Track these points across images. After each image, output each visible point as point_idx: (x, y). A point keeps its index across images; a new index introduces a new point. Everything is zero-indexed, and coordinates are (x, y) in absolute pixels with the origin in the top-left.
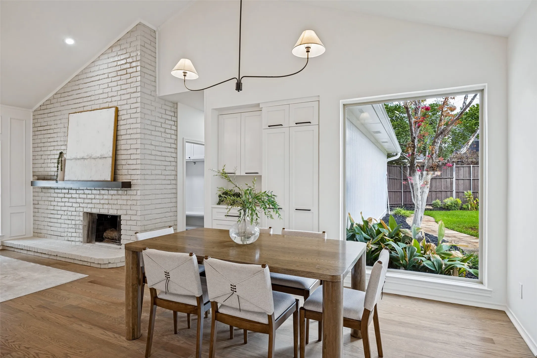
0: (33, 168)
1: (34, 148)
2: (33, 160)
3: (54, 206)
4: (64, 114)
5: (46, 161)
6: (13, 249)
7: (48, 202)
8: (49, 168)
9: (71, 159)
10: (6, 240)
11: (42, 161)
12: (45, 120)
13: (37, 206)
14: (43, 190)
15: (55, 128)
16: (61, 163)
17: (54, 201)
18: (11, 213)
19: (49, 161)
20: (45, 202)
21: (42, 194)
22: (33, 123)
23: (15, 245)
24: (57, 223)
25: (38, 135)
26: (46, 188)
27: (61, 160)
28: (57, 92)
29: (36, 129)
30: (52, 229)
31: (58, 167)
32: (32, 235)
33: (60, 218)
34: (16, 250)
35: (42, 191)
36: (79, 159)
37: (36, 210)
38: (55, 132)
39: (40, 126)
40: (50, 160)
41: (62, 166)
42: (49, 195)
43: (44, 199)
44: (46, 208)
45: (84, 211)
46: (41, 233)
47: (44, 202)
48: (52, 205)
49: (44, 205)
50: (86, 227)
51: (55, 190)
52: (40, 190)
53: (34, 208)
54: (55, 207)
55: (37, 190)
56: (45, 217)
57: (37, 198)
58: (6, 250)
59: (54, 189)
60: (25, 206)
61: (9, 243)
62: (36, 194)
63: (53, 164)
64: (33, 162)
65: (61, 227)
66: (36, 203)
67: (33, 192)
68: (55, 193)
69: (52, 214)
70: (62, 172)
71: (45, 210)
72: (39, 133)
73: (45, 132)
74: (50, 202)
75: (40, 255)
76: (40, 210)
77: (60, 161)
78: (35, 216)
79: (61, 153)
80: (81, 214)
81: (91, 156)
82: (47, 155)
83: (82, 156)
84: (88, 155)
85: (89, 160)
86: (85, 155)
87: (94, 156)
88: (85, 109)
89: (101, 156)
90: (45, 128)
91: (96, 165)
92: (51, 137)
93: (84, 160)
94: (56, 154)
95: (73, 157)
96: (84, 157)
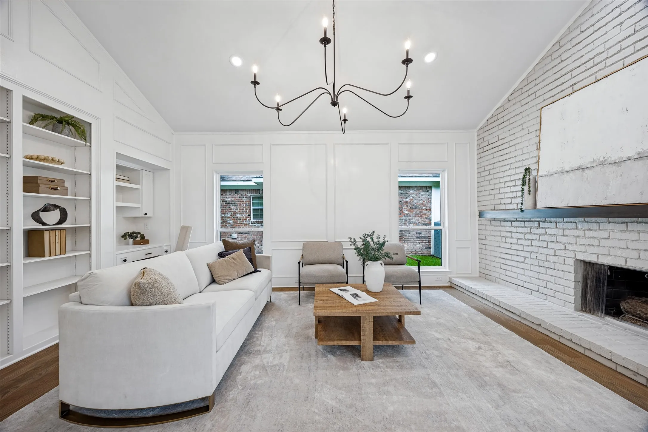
0: (478, 196)
1: (479, 174)
2: (478, 187)
3: (511, 243)
4: (529, 115)
5: (496, 187)
6: (462, 290)
7: (500, 237)
8: (502, 194)
9: (550, 174)
10: (453, 277)
11: (492, 187)
12: (495, 135)
13: (483, 242)
14: (493, 223)
15: (511, 141)
16: (529, 183)
17: (512, 237)
18: (458, 248)
19: (502, 185)
20: (496, 237)
21: (492, 228)
22: (477, 145)
23: (466, 286)
24: (517, 267)
25: (484, 157)
26: (497, 220)
27: (529, 179)
28: (514, 90)
29: (482, 150)
30: (508, 273)
31: (523, 190)
32: (478, 276)
33: (523, 262)
34: (465, 292)
35: (491, 224)
36: (567, 172)
37: (484, 247)
38: (511, 145)
39: (488, 144)
40: (503, 183)
41: (530, 187)
42: (502, 229)
43: (493, 233)
44: (499, 246)
45: (576, 258)
46: (490, 275)
47: (494, 237)
48: (508, 243)
49: (495, 241)
50: (580, 284)
51: (513, 222)
52: (489, 223)
53: (479, 244)
54: (512, 245)
55: (484, 222)
56: (496, 257)
57: (484, 232)
58: (453, 288)
59: (511, 221)
60: (471, 240)
61: (458, 281)
62: (483, 227)
63: (509, 188)
64: (478, 189)
65: (524, 275)
66: (482, 238)
67: (479, 225)
68: (512, 227)
69: (507, 254)
70: (531, 197)
71: (496, 248)
72: (487, 153)
73: (496, 149)
74: (504, 238)
75: (504, 312)
76: (487, 247)
77: (527, 181)
78: (481, 253)
79: (528, 170)
80: (571, 262)
81: (605, 160)
82: (498, 178)
83: (576, 165)
84: (594, 161)
85: (597, 169)
86: (586, 162)
87: (613, 159)
88: (576, 87)
89: (639, 154)
90: (495, 145)
91: (621, 176)
92: (505, 153)
93: (583, 171)
94: (514, 174)
95: (555, 170)
96: (582, 165)
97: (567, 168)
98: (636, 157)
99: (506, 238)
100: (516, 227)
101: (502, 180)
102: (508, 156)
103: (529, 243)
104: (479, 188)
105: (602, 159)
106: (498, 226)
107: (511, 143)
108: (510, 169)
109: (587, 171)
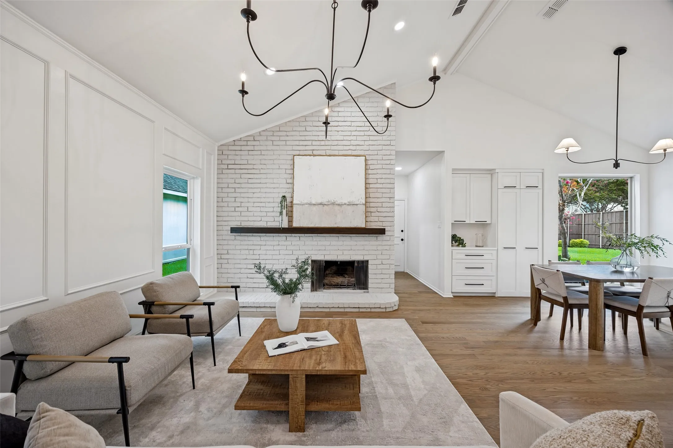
1: (220, 189)
7: (247, 251)
8: (251, 212)
9: (303, 204)
12: (243, 157)
13: (224, 257)
14: (238, 238)
15: (261, 169)
16: (287, 208)
17: (260, 249)
18: (206, 266)
19: (251, 204)
20: (242, 251)
21: (236, 242)
22: (218, 160)
25: (227, 173)
27: (287, 205)
28: (266, 129)
29: (224, 166)
30: (256, 281)
31: (282, 212)
35: (235, 239)
36: (314, 205)
37: (224, 261)
38: (262, 173)
39: (233, 163)
40: (253, 203)
41: (287, 211)
44: (245, 258)
45: (312, 259)
47: (239, 251)
49: (241, 254)
52: (233, 238)
53: (218, 259)
55: (226, 237)
56: (241, 269)
57: (225, 247)
60: (213, 256)
62: (222, 242)
64: (217, 204)
67: (218, 240)
72: (232, 171)
74: (252, 251)
78: (221, 268)
79: (284, 197)
81: (335, 202)
82: (246, 197)
83: (319, 201)
84: (329, 201)
85: (331, 206)
86: (325, 201)
87: (338, 202)
88: (315, 153)
89: (349, 202)
90: (242, 167)
91: (342, 212)
92: (255, 178)
93: (323, 206)
94: (264, 197)
95: (305, 202)
96: (322, 203)
97: (314, 202)
98: (348, 204)
99: (254, 251)
100: (266, 241)
101: (250, 200)
102: (258, 181)
103: (277, 252)
104: (219, 203)
105: (333, 201)
106: (245, 240)
107: (262, 171)
108: (260, 192)
109: (325, 206)
